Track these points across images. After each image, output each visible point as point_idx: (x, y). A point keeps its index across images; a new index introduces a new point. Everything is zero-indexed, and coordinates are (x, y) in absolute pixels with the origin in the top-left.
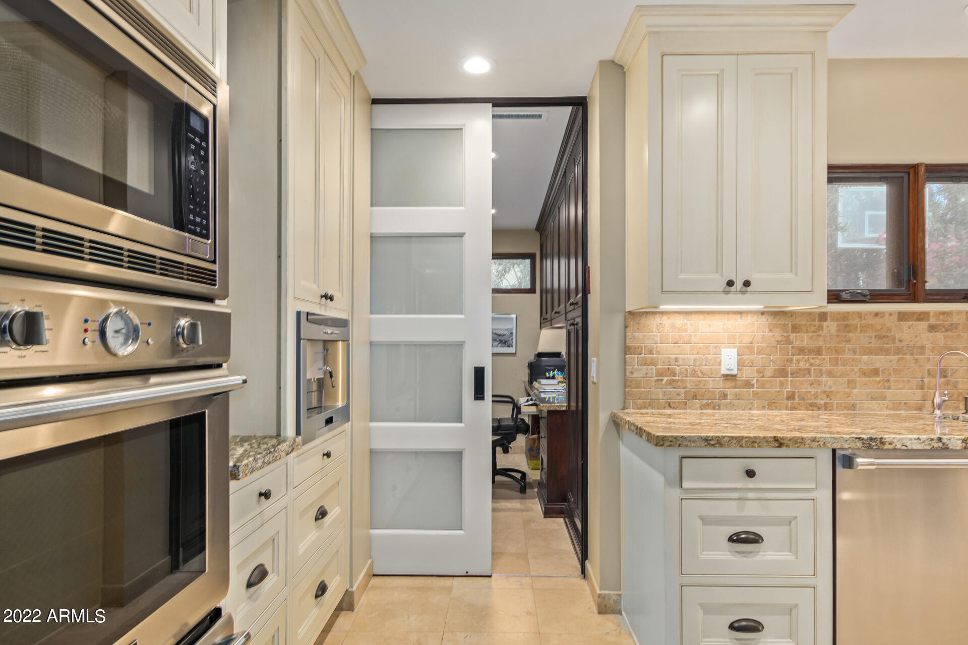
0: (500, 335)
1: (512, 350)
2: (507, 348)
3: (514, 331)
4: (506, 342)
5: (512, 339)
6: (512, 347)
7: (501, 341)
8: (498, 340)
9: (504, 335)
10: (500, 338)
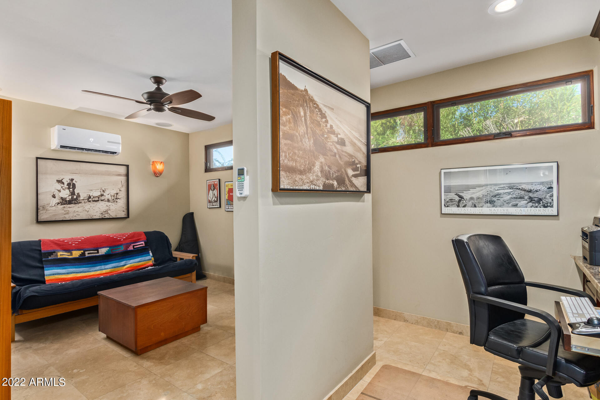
0: (530, 191)
1: (552, 211)
2: (542, 209)
3: (555, 185)
4: (540, 200)
5: (552, 196)
6: (552, 207)
7: (531, 199)
8: (526, 197)
9: (537, 191)
10: (531, 195)
